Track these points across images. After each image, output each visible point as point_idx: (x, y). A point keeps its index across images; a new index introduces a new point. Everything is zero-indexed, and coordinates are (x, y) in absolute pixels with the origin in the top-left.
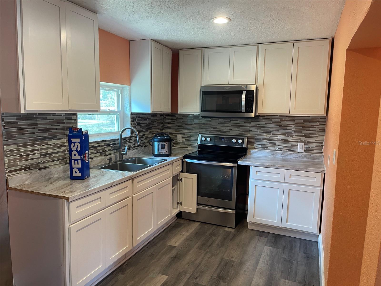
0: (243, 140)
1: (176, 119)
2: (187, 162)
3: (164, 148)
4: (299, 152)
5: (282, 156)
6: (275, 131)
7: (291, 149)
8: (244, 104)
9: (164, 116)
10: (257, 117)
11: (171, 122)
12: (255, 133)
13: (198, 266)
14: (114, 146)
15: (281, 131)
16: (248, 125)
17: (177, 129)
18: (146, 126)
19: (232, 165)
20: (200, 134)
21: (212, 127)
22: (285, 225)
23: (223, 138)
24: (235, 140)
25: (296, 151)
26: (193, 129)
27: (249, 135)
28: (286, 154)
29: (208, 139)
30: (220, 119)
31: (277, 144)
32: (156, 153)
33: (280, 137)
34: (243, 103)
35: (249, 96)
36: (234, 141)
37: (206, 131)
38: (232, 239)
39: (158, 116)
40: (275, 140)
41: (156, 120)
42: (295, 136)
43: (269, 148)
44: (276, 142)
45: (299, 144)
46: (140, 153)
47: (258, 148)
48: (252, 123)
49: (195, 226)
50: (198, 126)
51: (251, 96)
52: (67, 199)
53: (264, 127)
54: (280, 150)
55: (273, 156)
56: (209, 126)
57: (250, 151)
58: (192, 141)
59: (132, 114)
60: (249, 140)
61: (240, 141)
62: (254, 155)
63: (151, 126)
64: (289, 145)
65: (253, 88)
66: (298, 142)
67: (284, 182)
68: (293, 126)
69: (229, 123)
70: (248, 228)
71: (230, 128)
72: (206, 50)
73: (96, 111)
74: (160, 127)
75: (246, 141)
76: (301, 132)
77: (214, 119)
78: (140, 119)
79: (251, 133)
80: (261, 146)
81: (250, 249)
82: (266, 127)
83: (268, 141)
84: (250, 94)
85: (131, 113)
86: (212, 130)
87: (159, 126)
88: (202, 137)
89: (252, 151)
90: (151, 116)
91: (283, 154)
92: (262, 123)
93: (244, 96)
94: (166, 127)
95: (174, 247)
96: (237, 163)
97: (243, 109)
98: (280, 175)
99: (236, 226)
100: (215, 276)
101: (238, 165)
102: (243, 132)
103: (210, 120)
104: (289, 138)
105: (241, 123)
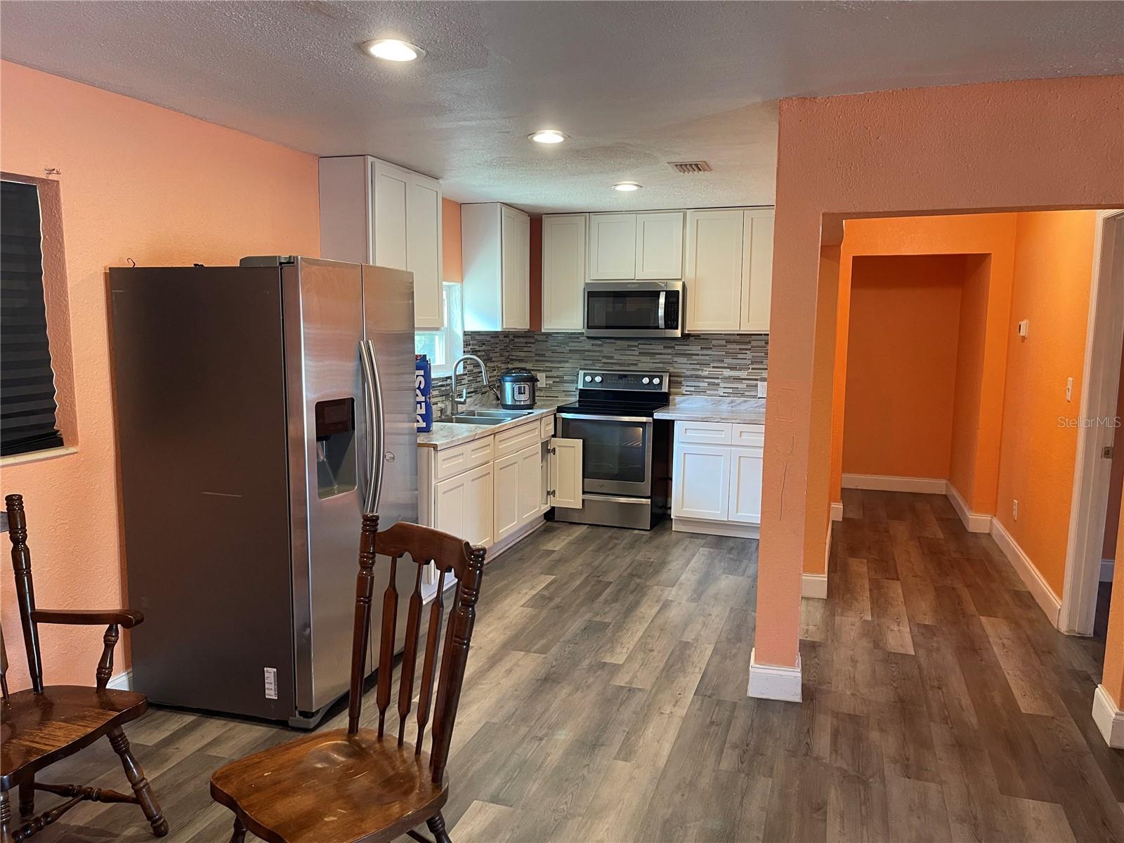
0: (661, 378)
1: (533, 343)
2: (564, 419)
3: (525, 393)
4: (759, 398)
5: (731, 405)
6: (719, 361)
7: (746, 393)
8: (663, 314)
9: (511, 337)
10: (685, 336)
11: (525, 349)
12: (682, 366)
13: (598, 567)
14: (443, 388)
15: (728, 361)
16: (669, 351)
17: (537, 361)
18: (484, 356)
19: (644, 419)
20: (580, 369)
21: (603, 357)
22: (734, 517)
23: (625, 376)
24: (648, 379)
25: (755, 397)
26: (567, 362)
27: (672, 370)
28: (738, 402)
29: (598, 379)
30: (619, 342)
31: (721, 385)
32: (509, 402)
33: (727, 373)
34: (661, 312)
35: (672, 300)
36: (646, 381)
37: (593, 365)
38: (647, 541)
39: (501, 337)
40: (718, 378)
41: (497, 346)
42: (752, 369)
43: (708, 392)
44: (719, 381)
45: (759, 383)
46: (476, 405)
47: (688, 393)
48: (677, 347)
49: (579, 531)
50: (578, 356)
51: (675, 299)
52: (435, 447)
53: (698, 355)
54: (726, 395)
55: (715, 405)
56: (598, 354)
57: (674, 399)
58: (565, 385)
59: (465, 334)
60: (672, 379)
61: (656, 381)
62: (682, 405)
63: (491, 355)
64: (742, 386)
65: (678, 287)
66: (757, 380)
67: (731, 445)
68: (748, 352)
69: (636, 349)
70: (673, 529)
71: (637, 358)
72: (592, 216)
73: (437, 329)
74: (503, 358)
75: (666, 380)
76: (762, 362)
77: (608, 341)
78: (475, 342)
79: (676, 365)
80: (693, 389)
81: (677, 551)
82: (702, 355)
83: (706, 380)
84: (672, 297)
85: (464, 332)
86: (604, 363)
87: (501, 356)
88: (585, 375)
89: (678, 399)
90: (492, 337)
91: (732, 402)
92: (695, 348)
93: (662, 300)
94: (514, 357)
95: (553, 551)
96: (651, 415)
97: (661, 322)
98: (724, 433)
99: (652, 527)
100: (626, 574)
101: (654, 420)
102: (661, 365)
103: (600, 343)
104: (743, 374)
105: (658, 348)
